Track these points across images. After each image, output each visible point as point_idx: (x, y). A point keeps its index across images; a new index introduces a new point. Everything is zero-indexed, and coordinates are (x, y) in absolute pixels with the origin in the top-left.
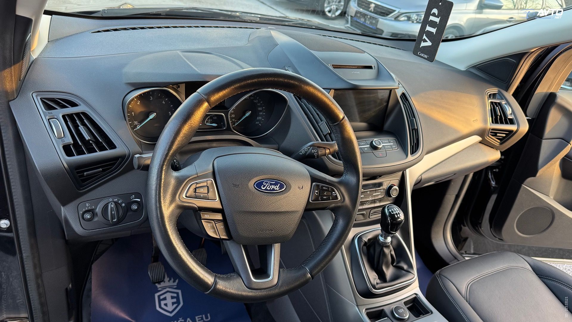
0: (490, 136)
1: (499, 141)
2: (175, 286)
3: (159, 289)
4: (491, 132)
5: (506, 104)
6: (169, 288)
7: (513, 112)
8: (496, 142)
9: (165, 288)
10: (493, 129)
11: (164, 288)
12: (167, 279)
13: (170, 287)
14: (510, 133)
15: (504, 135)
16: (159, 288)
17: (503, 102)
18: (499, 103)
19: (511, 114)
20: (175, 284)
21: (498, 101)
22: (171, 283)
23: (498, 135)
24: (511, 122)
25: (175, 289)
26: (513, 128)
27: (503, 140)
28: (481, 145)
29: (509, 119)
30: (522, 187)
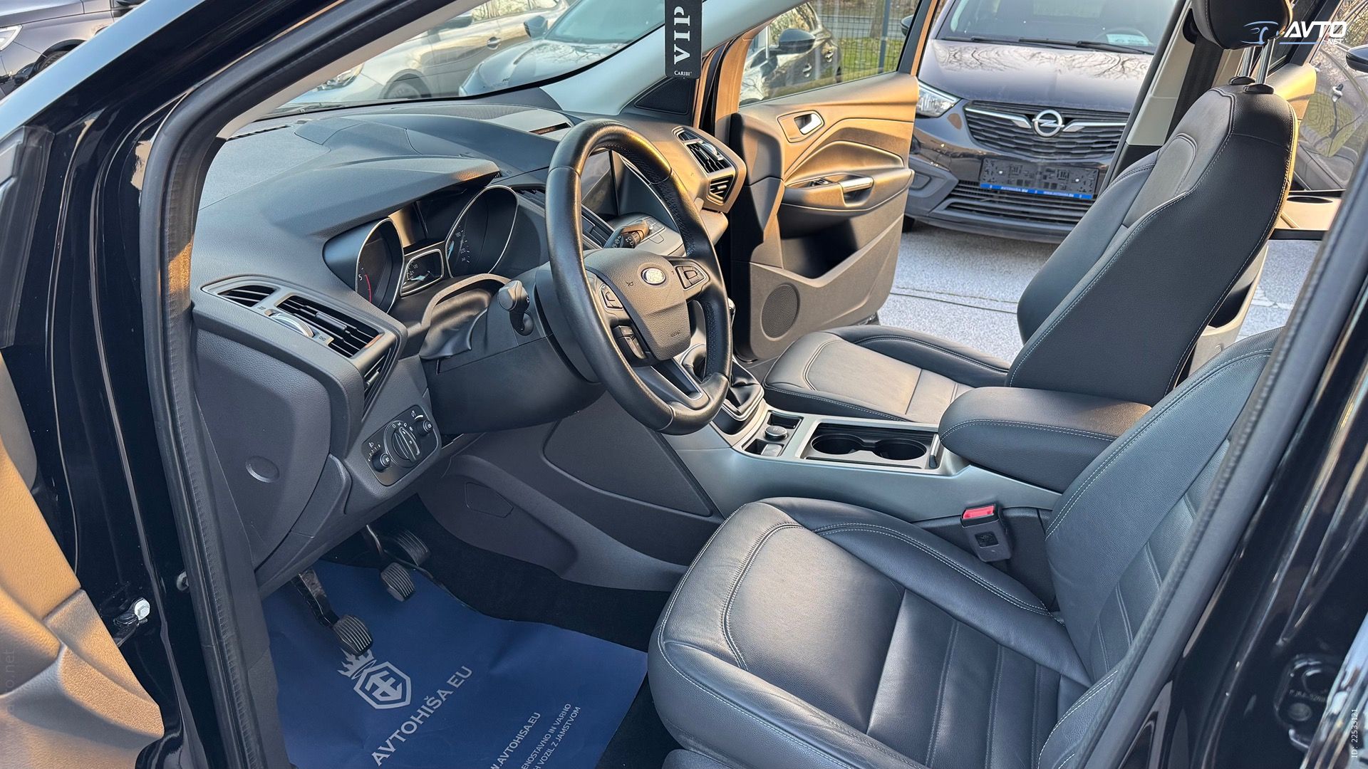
0: (711, 193)
1: (721, 198)
2: (373, 660)
3: (353, 678)
4: (712, 187)
5: (704, 143)
6: (367, 668)
7: (719, 152)
8: (716, 199)
9: (362, 671)
10: (712, 182)
11: (359, 672)
12: (351, 658)
13: (367, 666)
14: (730, 180)
15: (725, 186)
16: (352, 676)
17: (701, 142)
18: (696, 144)
19: (718, 154)
20: (370, 657)
21: (695, 143)
22: (363, 660)
23: (719, 188)
24: (724, 164)
25: (375, 665)
26: (729, 172)
27: (725, 195)
28: (704, 211)
29: (720, 161)
30: (751, 266)
